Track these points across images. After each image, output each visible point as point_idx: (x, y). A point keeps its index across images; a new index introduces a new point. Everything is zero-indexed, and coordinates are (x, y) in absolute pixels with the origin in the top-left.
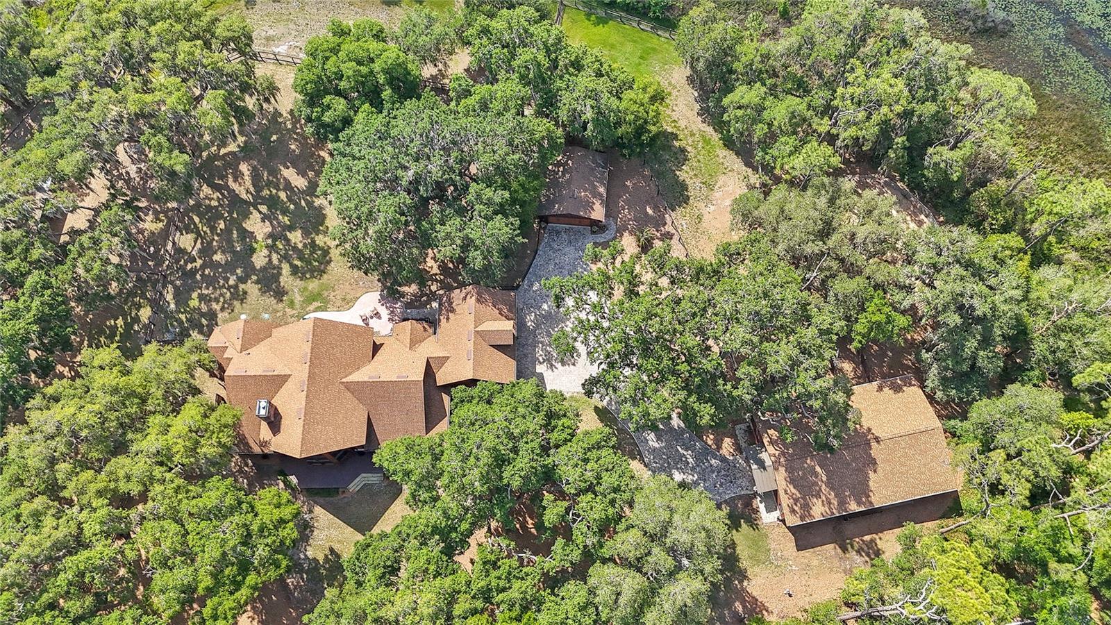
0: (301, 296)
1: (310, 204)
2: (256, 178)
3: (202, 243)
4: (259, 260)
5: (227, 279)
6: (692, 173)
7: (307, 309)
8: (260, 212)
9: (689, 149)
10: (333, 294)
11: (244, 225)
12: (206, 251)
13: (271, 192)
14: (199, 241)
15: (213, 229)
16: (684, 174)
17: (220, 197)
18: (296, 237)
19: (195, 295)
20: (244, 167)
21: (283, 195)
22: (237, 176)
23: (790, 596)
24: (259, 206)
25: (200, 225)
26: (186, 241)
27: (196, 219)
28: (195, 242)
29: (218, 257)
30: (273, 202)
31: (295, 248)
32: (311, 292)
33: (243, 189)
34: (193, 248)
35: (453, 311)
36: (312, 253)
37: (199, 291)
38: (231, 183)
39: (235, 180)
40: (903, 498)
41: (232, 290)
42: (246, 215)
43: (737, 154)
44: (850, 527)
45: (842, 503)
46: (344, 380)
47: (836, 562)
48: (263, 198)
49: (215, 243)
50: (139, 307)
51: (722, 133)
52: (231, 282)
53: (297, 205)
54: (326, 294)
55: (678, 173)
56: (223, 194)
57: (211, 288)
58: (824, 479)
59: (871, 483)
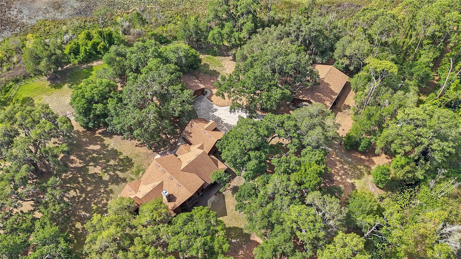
0: (133, 175)
1: (108, 151)
2: (80, 157)
3: (79, 190)
4: (106, 177)
5: (100, 192)
6: (214, 67)
7: (140, 176)
8: (92, 166)
9: (207, 63)
10: (143, 167)
11: (89, 173)
12: (82, 190)
13: (90, 157)
14: (77, 190)
15: (79, 183)
16: (211, 68)
17: (71, 172)
18: (112, 162)
19: (93, 205)
20: (72, 157)
21: (95, 155)
22: (72, 162)
23: (344, 130)
24: (89, 164)
25: (72, 186)
26: (72, 193)
27: (69, 185)
28: (76, 191)
29: (89, 189)
30: (94, 160)
31: (115, 165)
32: (136, 171)
33: (78, 163)
34: (77, 193)
35: (191, 133)
36: (123, 162)
37: (93, 203)
38: (71, 166)
39: (72, 163)
40: (341, 87)
41: (105, 193)
42: (88, 170)
43: (220, 56)
44: (338, 106)
45: (331, 98)
46: (181, 169)
47: (344, 115)
48: (88, 161)
49: (84, 186)
50: (74, 226)
51: (210, 54)
52: (102, 191)
53: (103, 154)
54: (141, 168)
55: (210, 69)
56: (72, 171)
57: (96, 198)
58: (322, 95)
59: (332, 89)
